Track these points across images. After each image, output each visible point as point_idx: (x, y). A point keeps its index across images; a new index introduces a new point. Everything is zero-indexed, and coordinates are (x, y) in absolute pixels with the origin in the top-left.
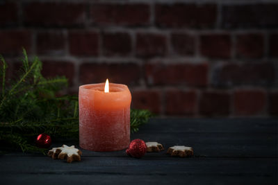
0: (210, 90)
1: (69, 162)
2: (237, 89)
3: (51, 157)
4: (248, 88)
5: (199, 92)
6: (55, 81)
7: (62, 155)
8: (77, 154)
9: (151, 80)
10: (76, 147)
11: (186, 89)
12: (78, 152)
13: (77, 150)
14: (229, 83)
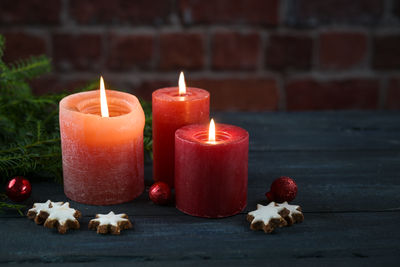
0: (282, 31)
1: (61, 234)
2: (324, 30)
3: (33, 220)
4: (341, 28)
5: (264, 34)
6: (29, 67)
7: (51, 222)
8: (73, 219)
9: (188, 16)
10: (71, 206)
11: (245, 31)
12: (75, 215)
13: (73, 211)
14: (313, 21)
